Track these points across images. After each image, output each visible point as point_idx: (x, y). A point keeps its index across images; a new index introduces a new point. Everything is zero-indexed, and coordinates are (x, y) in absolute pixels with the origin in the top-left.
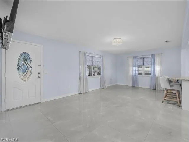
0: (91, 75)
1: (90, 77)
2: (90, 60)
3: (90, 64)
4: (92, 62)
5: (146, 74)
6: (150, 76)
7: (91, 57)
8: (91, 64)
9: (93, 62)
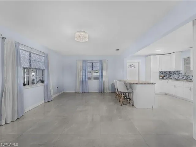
0: (28, 85)
1: (26, 87)
2: (26, 58)
3: (27, 66)
4: (30, 62)
5: (95, 78)
6: (99, 80)
7: (28, 53)
8: (28, 64)
9: (32, 62)
